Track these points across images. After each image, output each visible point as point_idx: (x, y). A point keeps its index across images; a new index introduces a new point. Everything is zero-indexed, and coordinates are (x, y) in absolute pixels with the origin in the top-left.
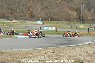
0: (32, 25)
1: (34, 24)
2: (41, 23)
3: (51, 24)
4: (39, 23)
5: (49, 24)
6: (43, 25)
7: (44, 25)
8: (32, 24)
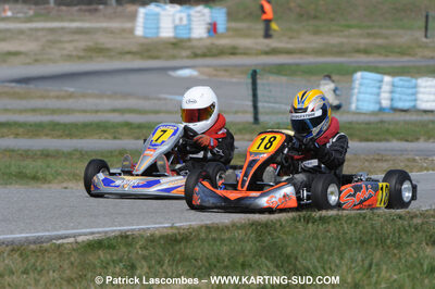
0: (69, 57)
1: (100, 51)
2: (199, 31)
3: (334, 40)
4: (167, 32)
5: (318, 41)
6: (233, 52)
7: (246, 52)
8: (69, 47)
